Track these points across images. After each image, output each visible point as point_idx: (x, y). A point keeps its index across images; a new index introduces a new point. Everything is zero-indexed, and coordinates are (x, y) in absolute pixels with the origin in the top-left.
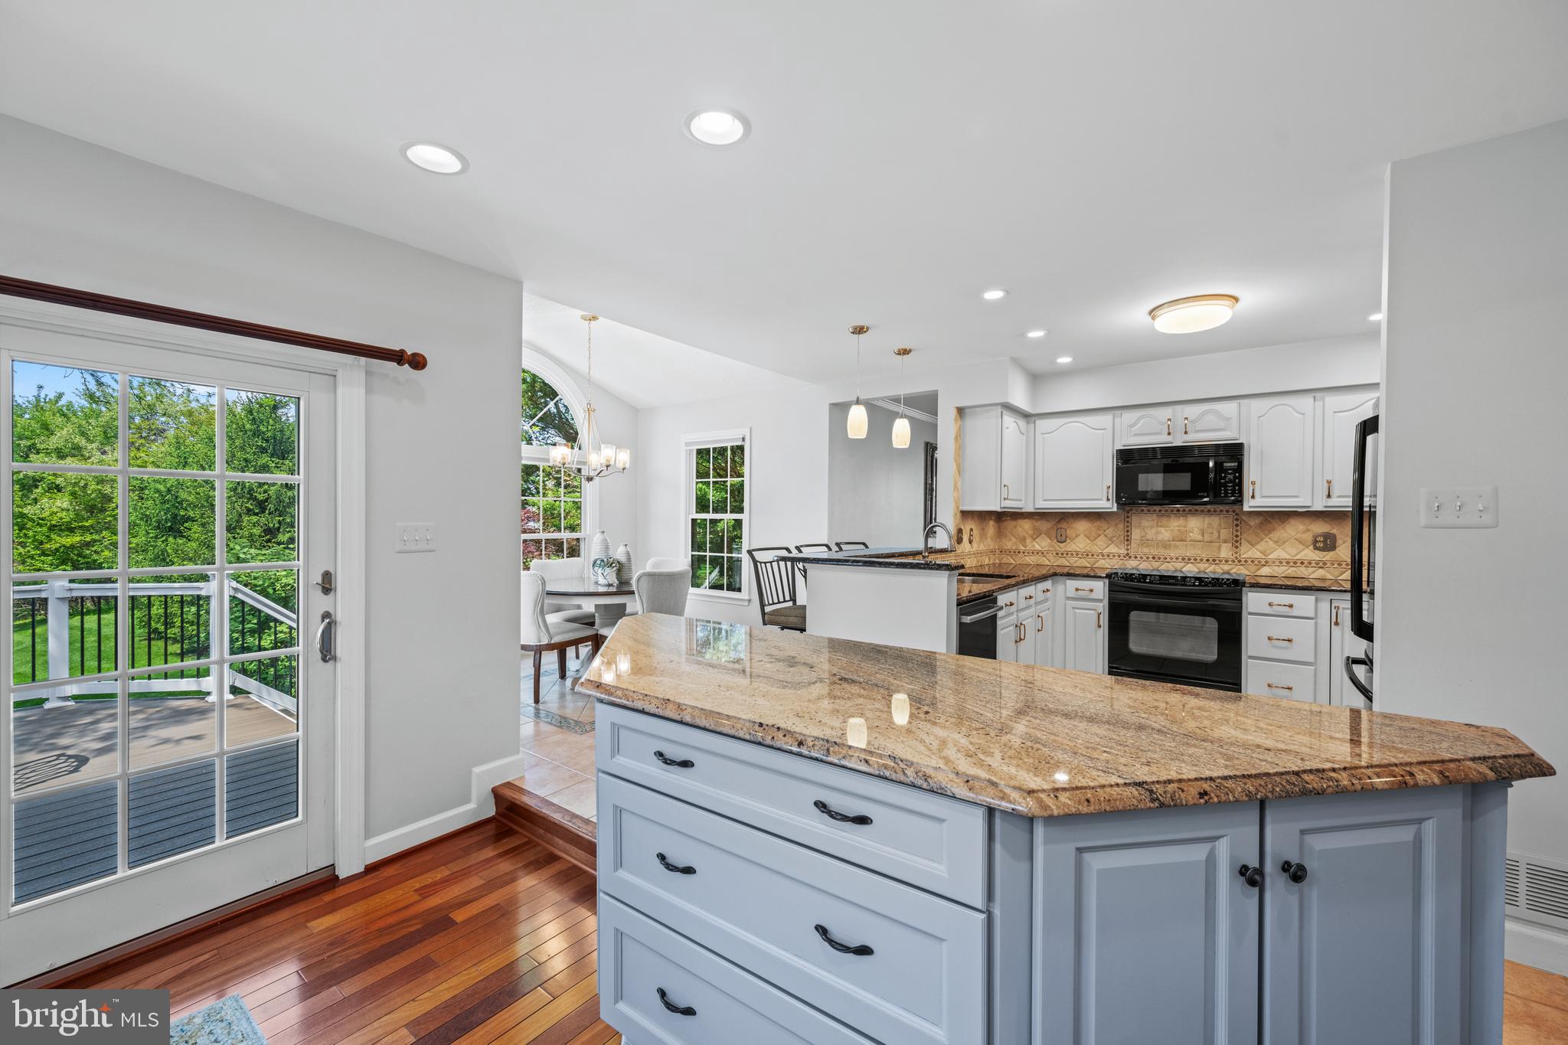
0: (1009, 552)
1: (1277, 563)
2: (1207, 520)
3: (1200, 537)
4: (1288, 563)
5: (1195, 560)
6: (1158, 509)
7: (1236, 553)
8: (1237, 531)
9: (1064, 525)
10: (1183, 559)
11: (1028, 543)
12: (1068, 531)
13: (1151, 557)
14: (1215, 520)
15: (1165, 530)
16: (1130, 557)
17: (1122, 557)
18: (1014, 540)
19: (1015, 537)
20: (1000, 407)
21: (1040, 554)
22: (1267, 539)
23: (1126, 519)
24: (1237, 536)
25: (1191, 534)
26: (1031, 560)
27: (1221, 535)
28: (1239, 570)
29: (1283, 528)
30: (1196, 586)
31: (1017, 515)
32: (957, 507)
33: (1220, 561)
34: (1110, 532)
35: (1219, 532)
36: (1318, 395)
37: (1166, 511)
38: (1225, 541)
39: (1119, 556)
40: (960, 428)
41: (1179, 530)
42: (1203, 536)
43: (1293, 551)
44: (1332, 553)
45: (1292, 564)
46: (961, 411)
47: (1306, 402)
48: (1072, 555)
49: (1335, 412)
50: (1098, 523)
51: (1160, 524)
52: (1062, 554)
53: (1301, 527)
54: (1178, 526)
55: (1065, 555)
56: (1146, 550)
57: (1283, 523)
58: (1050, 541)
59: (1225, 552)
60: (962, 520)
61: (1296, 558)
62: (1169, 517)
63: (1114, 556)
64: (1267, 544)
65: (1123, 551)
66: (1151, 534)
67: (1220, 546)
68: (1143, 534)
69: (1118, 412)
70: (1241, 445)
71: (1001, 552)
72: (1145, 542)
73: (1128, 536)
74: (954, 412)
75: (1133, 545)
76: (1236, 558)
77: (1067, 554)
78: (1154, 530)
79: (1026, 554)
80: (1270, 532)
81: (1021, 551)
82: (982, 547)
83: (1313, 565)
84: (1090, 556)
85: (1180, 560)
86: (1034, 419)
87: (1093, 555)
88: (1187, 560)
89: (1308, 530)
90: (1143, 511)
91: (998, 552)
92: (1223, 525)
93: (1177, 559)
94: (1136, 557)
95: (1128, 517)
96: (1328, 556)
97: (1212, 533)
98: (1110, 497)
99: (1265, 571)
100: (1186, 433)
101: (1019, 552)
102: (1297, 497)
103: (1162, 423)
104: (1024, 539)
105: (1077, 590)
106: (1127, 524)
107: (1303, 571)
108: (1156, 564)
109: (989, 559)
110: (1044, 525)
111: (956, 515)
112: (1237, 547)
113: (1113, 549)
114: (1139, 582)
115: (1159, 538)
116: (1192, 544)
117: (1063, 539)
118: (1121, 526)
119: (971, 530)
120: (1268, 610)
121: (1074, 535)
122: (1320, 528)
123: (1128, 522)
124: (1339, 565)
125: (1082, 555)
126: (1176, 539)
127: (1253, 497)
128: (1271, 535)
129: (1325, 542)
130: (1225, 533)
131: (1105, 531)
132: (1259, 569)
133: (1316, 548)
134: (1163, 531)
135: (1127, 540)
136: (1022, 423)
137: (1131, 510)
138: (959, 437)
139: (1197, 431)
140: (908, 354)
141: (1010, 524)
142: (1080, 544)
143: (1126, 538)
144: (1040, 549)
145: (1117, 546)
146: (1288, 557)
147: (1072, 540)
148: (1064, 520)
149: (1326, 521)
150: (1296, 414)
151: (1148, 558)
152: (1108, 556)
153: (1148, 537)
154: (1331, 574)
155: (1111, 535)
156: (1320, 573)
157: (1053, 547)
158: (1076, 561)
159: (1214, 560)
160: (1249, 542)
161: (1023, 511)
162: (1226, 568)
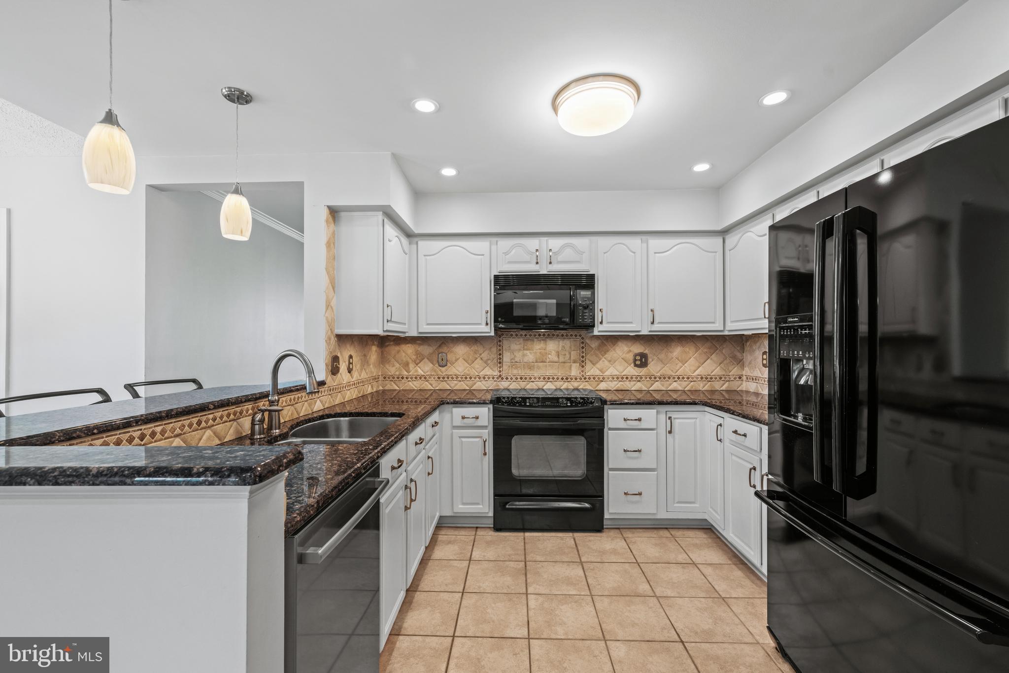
0: (392, 378)
1: (611, 379)
2: (562, 343)
3: (556, 359)
4: (618, 378)
5: (553, 378)
6: (524, 334)
7: (582, 371)
8: (583, 352)
9: (445, 349)
10: (544, 378)
11: (411, 369)
12: (449, 356)
13: (519, 377)
14: (567, 343)
15: (530, 353)
16: (502, 379)
17: (495, 379)
18: (397, 365)
19: (398, 363)
20: (381, 213)
21: (423, 379)
22: (603, 359)
23: (499, 343)
24: (583, 357)
25: (550, 356)
26: (414, 385)
27: (572, 357)
28: (585, 386)
29: (614, 350)
30: (567, 406)
31: (399, 340)
32: (332, 332)
33: (572, 379)
34: (485, 355)
35: (570, 354)
36: (644, 237)
37: (530, 335)
38: (575, 362)
39: (493, 378)
40: (334, 233)
41: (540, 353)
42: (559, 357)
43: (621, 368)
44: (645, 369)
45: (620, 379)
46: (334, 212)
47: (635, 243)
48: (452, 378)
49: (655, 253)
50: (475, 347)
51: (525, 347)
52: (443, 378)
53: (626, 349)
54: (540, 349)
55: (446, 379)
56: (515, 372)
57: (614, 345)
58: (431, 365)
59: (575, 371)
60: (339, 346)
61: (623, 374)
62: (533, 340)
63: (489, 378)
64: (603, 363)
65: (496, 373)
66: (518, 356)
67: (571, 366)
68: (513, 356)
69: (494, 239)
70: (593, 276)
71: (385, 378)
72: (514, 364)
73: (500, 359)
74: (325, 212)
75: (505, 367)
76: (583, 376)
77: (448, 378)
78: (521, 353)
79: (409, 379)
80: (605, 353)
81: (405, 377)
82: (364, 375)
83: (634, 379)
84: (468, 379)
85: (542, 379)
86: (415, 239)
87: (471, 378)
88: (547, 379)
89: (630, 351)
90: (512, 335)
91: (381, 378)
92: (573, 348)
93: (539, 378)
94: (507, 378)
95: (500, 341)
96: (643, 371)
97: (565, 355)
98: (489, 322)
99: (603, 386)
100: (550, 263)
101: (403, 378)
102: (631, 323)
103: (531, 253)
104: (407, 364)
105: (463, 418)
106: (499, 348)
107: (628, 385)
108: (523, 384)
109: (372, 387)
110: (426, 350)
111: (330, 339)
112: (583, 367)
113: (488, 371)
114: (520, 405)
115: (525, 360)
116: (550, 365)
117: (444, 362)
118: (494, 350)
119: (351, 357)
120: (623, 425)
121: (454, 359)
122: (638, 348)
123: (500, 346)
124: (650, 378)
125: (462, 378)
126: (539, 361)
127: (601, 323)
128: (606, 356)
129: (641, 360)
130: (574, 355)
131: (481, 354)
132: (598, 385)
133: (636, 365)
134: (529, 354)
135: (500, 363)
136: (405, 240)
137: (503, 335)
138: (331, 244)
139: (559, 262)
140: (247, 102)
141: (393, 349)
142: (459, 367)
143: (499, 361)
144: (423, 373)
145: (491, 369)
146: (618, 373)
147: (452, 364)
148: (445, 344)
149: (641, 344)
150: (631, 253)
151: (517, 378)
152: (484, 378)
153: (517, 359)
154: (645, 386)
155: (486, 359)
156: (638, 386)
157: (435, 371)
158: (456, 385)
159: (567, 379)
160: (591, 362)
161: (407, 335)
162: (576, 384)
